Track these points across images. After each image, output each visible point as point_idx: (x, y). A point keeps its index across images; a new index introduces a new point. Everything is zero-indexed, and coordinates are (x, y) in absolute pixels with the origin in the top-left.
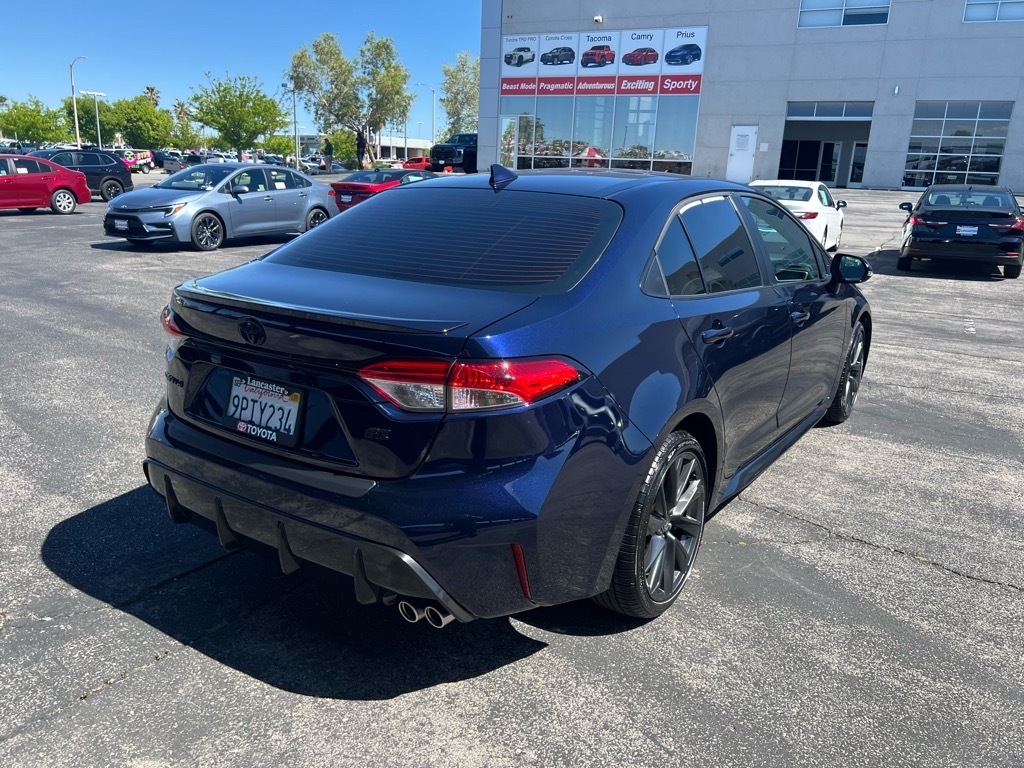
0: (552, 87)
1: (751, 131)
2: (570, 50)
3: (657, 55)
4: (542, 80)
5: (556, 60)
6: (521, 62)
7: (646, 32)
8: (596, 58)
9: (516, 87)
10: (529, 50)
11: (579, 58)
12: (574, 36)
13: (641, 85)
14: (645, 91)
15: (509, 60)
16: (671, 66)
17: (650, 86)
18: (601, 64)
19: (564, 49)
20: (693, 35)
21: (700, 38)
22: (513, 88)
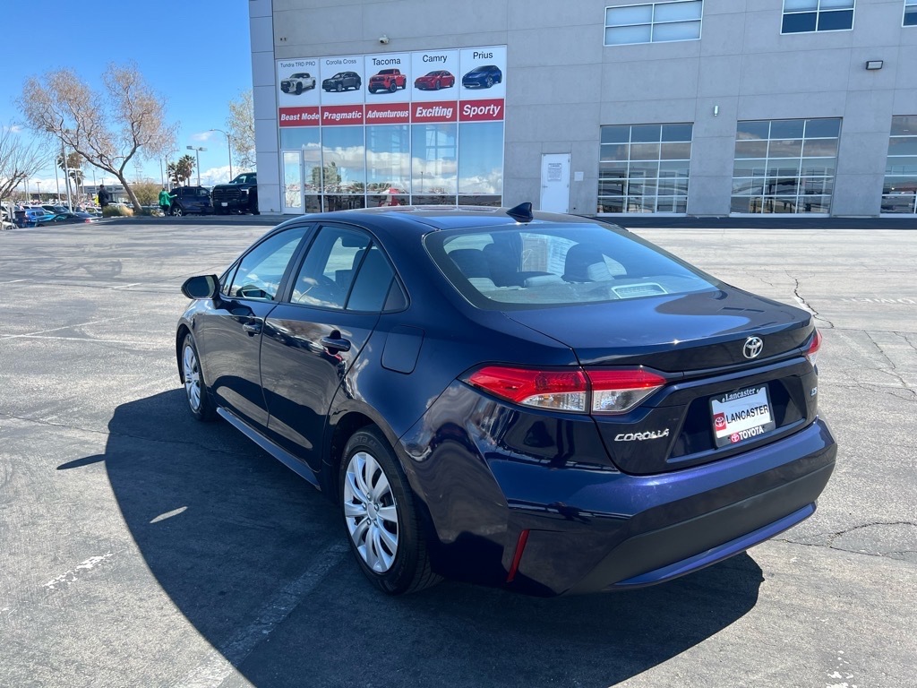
0: (338, 117)
1: (564, 160)
2: (355, 75)
3: (453, 78)
4: (325, 109)
5: (340, 86)
6: (300, 90)
7: (440, 54)
8: (385, 83)
9: (296, 117)
10: (308, 76)
11: (365, 83)
12: (359, 59)
13: (437, 111)
14: (442, 119)
15: (286, 87)
16: (469, 91)
17: (448, 112)
18: (391, 90)
19: (349, 74)
20: (490, 55)
21: (499, 59)
22: (293, 119)
